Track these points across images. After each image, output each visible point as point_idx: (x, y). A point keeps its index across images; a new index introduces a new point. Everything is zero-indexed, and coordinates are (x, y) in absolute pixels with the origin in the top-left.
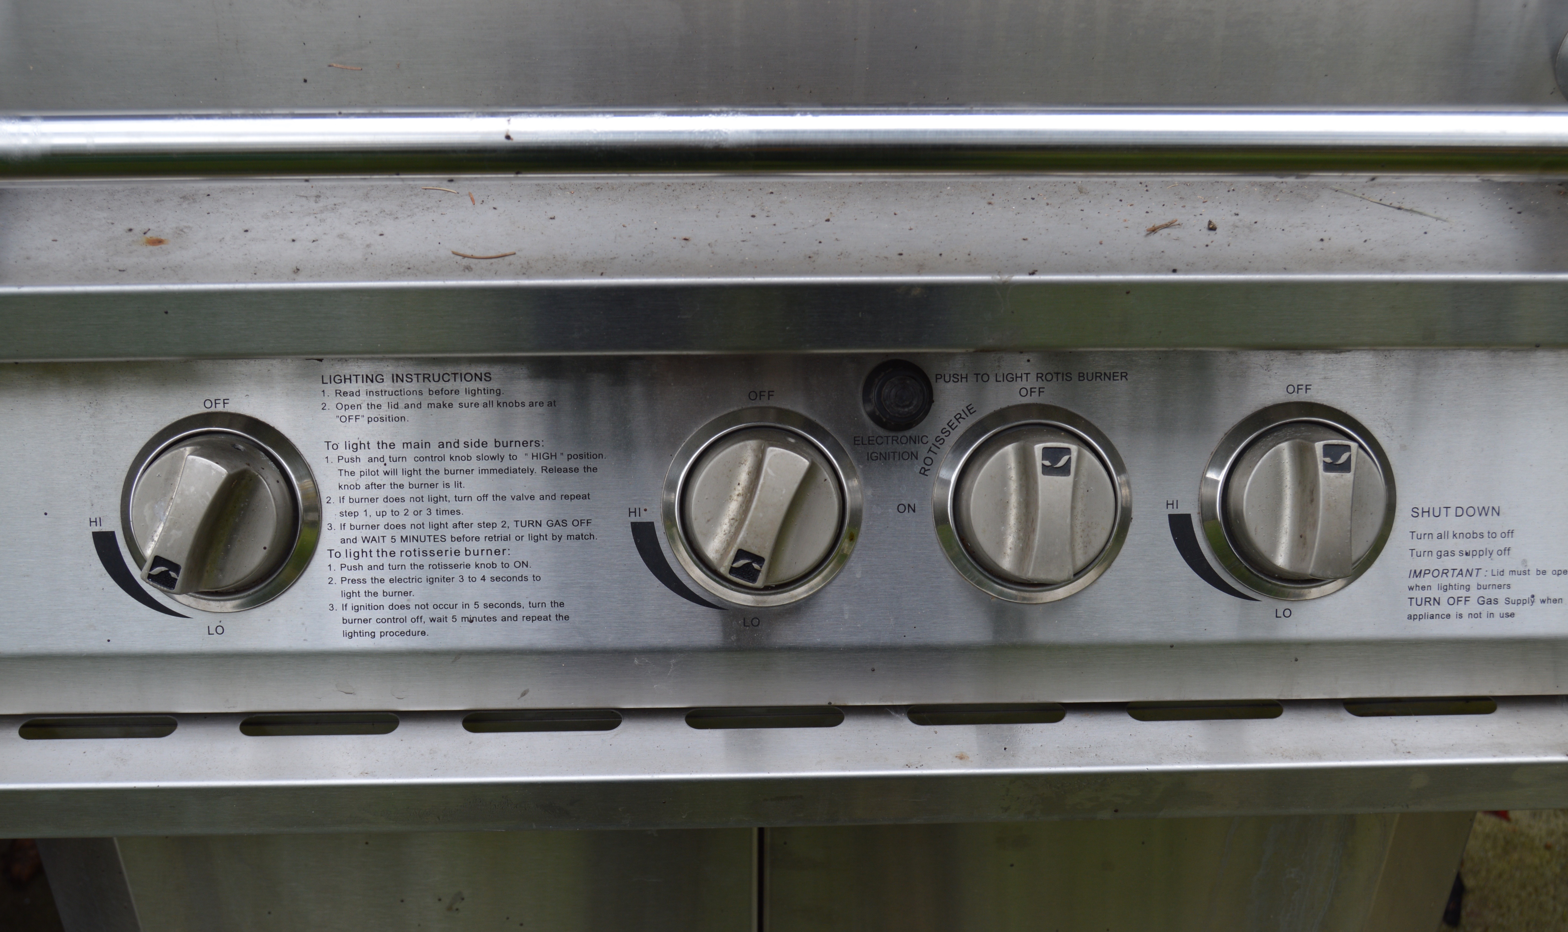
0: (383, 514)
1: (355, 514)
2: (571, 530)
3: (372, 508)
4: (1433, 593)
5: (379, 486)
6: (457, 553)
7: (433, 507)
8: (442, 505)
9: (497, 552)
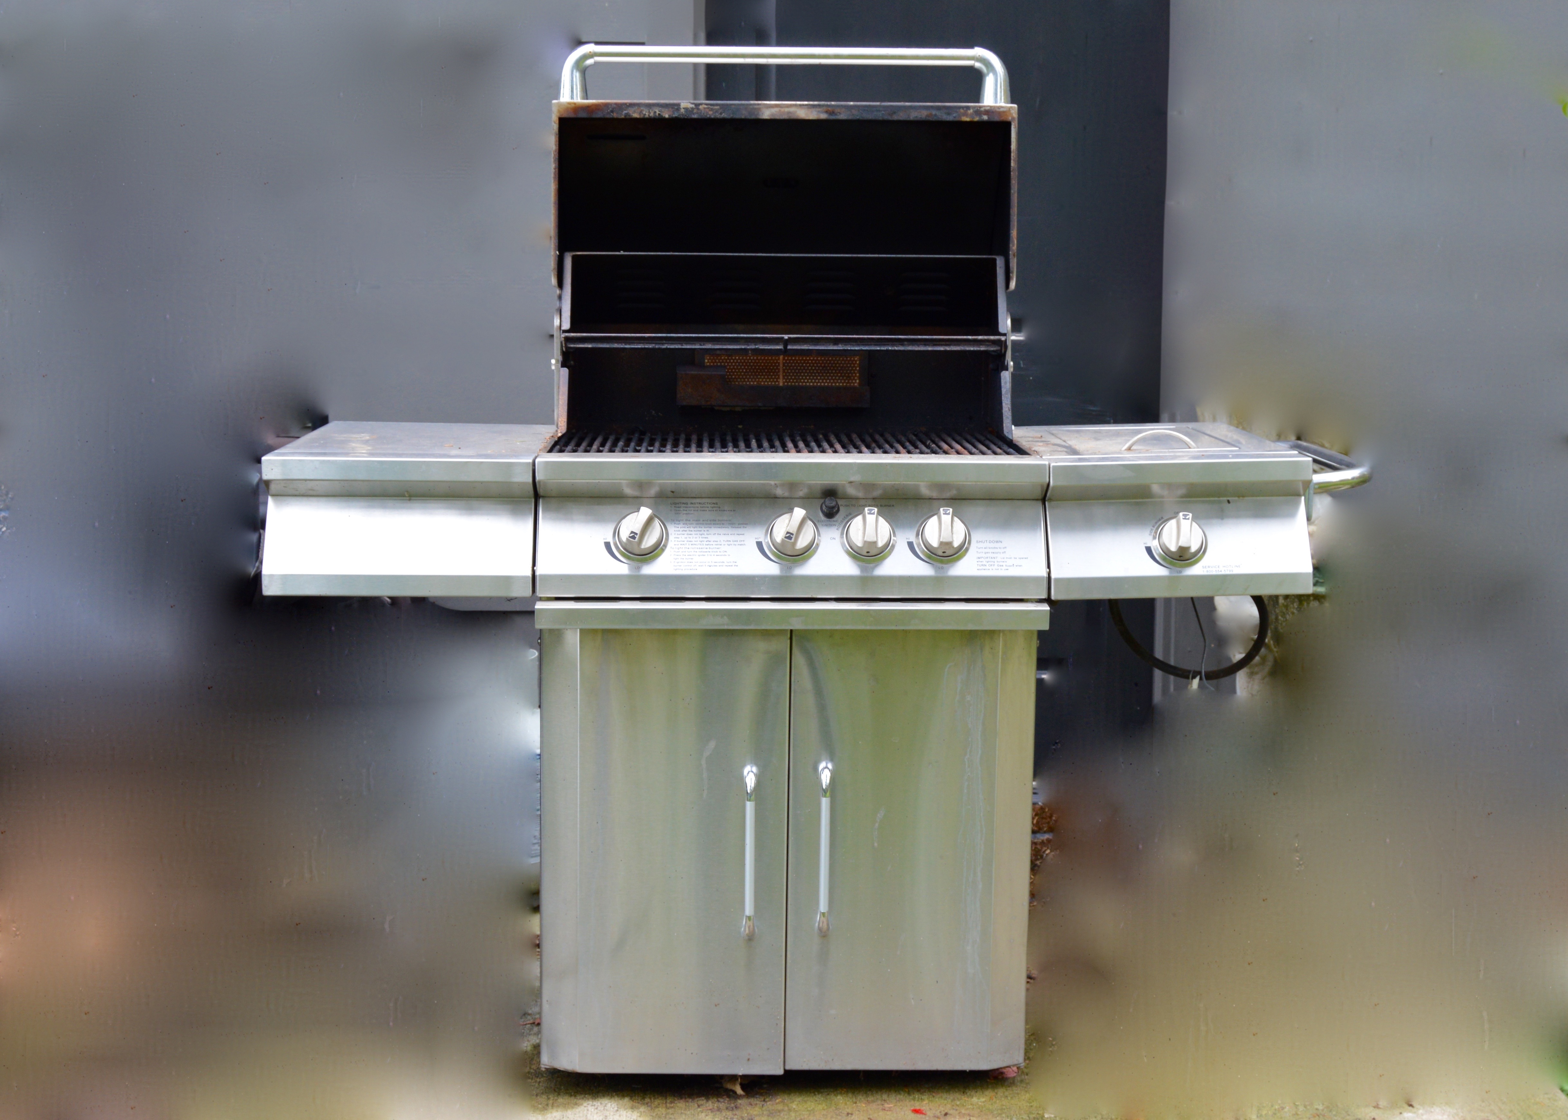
0: (686, 538)
1: (678, 538)
2: (739, 543)
3: (683, 536)
4: (984, 563)
5: (686, 531)
6: (707, 548)
7: (700, 536)
8: (703, 536)
9: (718, 548)
